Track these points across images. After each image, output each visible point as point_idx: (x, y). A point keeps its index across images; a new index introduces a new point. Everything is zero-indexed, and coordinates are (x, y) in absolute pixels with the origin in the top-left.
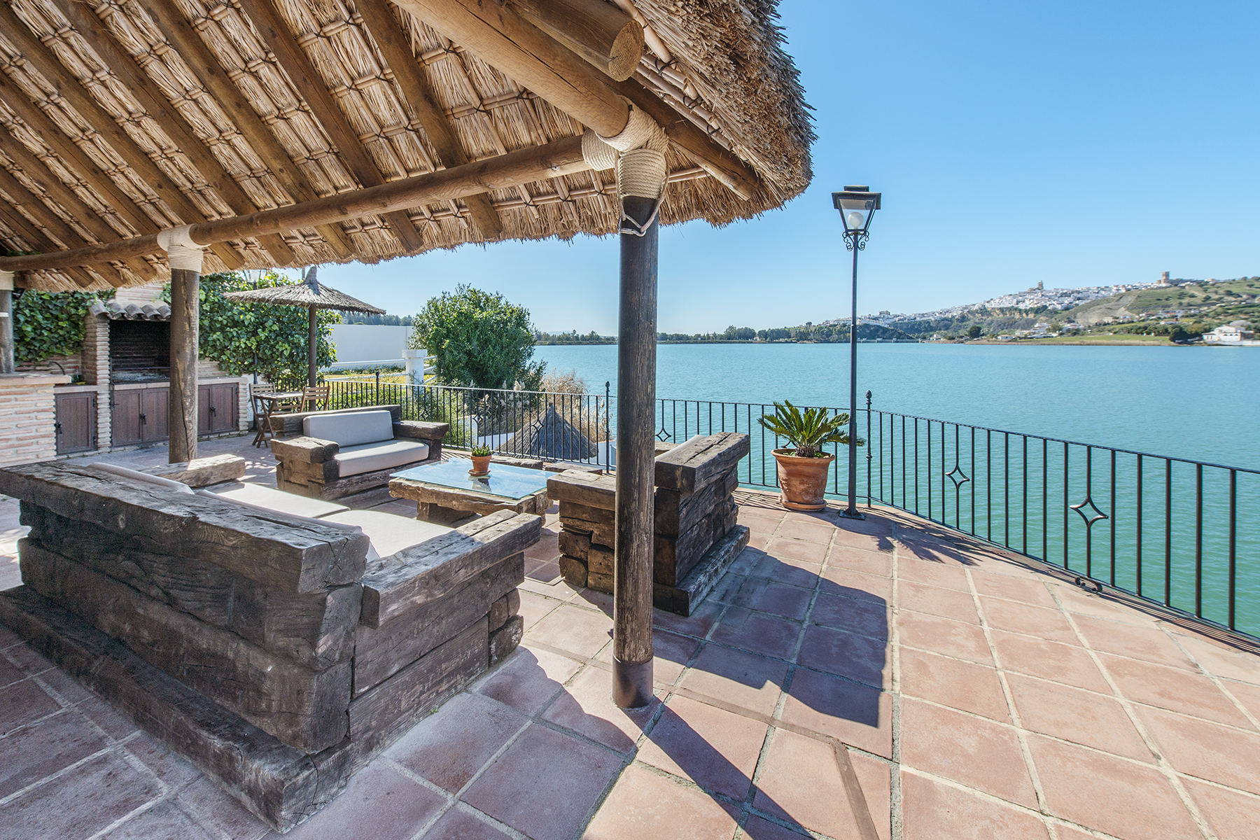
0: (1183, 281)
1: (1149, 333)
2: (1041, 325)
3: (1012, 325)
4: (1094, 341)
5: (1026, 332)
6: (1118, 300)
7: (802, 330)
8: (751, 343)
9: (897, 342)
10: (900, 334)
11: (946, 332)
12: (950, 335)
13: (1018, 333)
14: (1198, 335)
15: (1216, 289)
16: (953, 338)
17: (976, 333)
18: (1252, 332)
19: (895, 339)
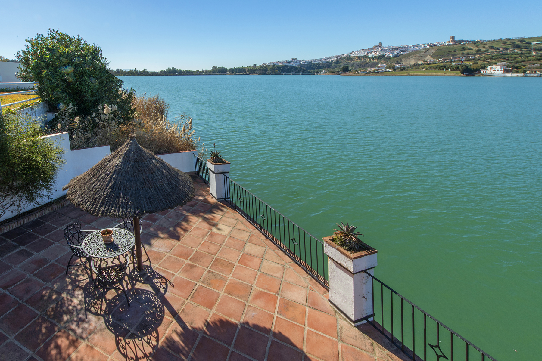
0: (462, 41)
1: (447, 69)
2: (382, 66)
3: (364, 65)
4: (415, 74)
5: (374, 69)
6: (425, 52)
7: (252, 68)
8: (225, 75)
9: (303, 74)
10: (304, 70)
11: (328, 69)
12: (332, 70)
13: (369, 70)
14: (478, 70)
15: (484, 45)
16: (334, 72)
17: (346, 70)
18: (511, 68)
19: (301, 73)
